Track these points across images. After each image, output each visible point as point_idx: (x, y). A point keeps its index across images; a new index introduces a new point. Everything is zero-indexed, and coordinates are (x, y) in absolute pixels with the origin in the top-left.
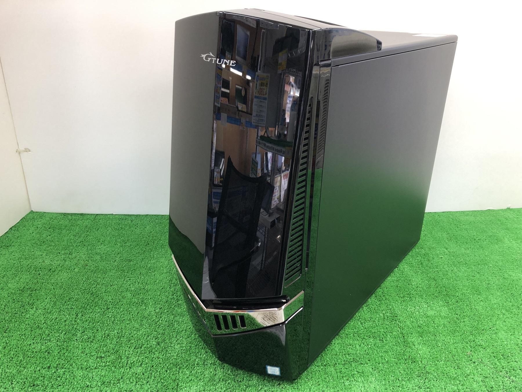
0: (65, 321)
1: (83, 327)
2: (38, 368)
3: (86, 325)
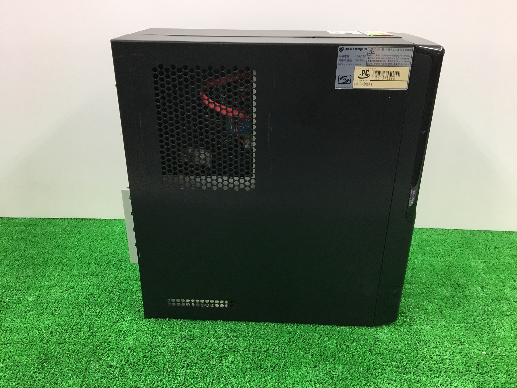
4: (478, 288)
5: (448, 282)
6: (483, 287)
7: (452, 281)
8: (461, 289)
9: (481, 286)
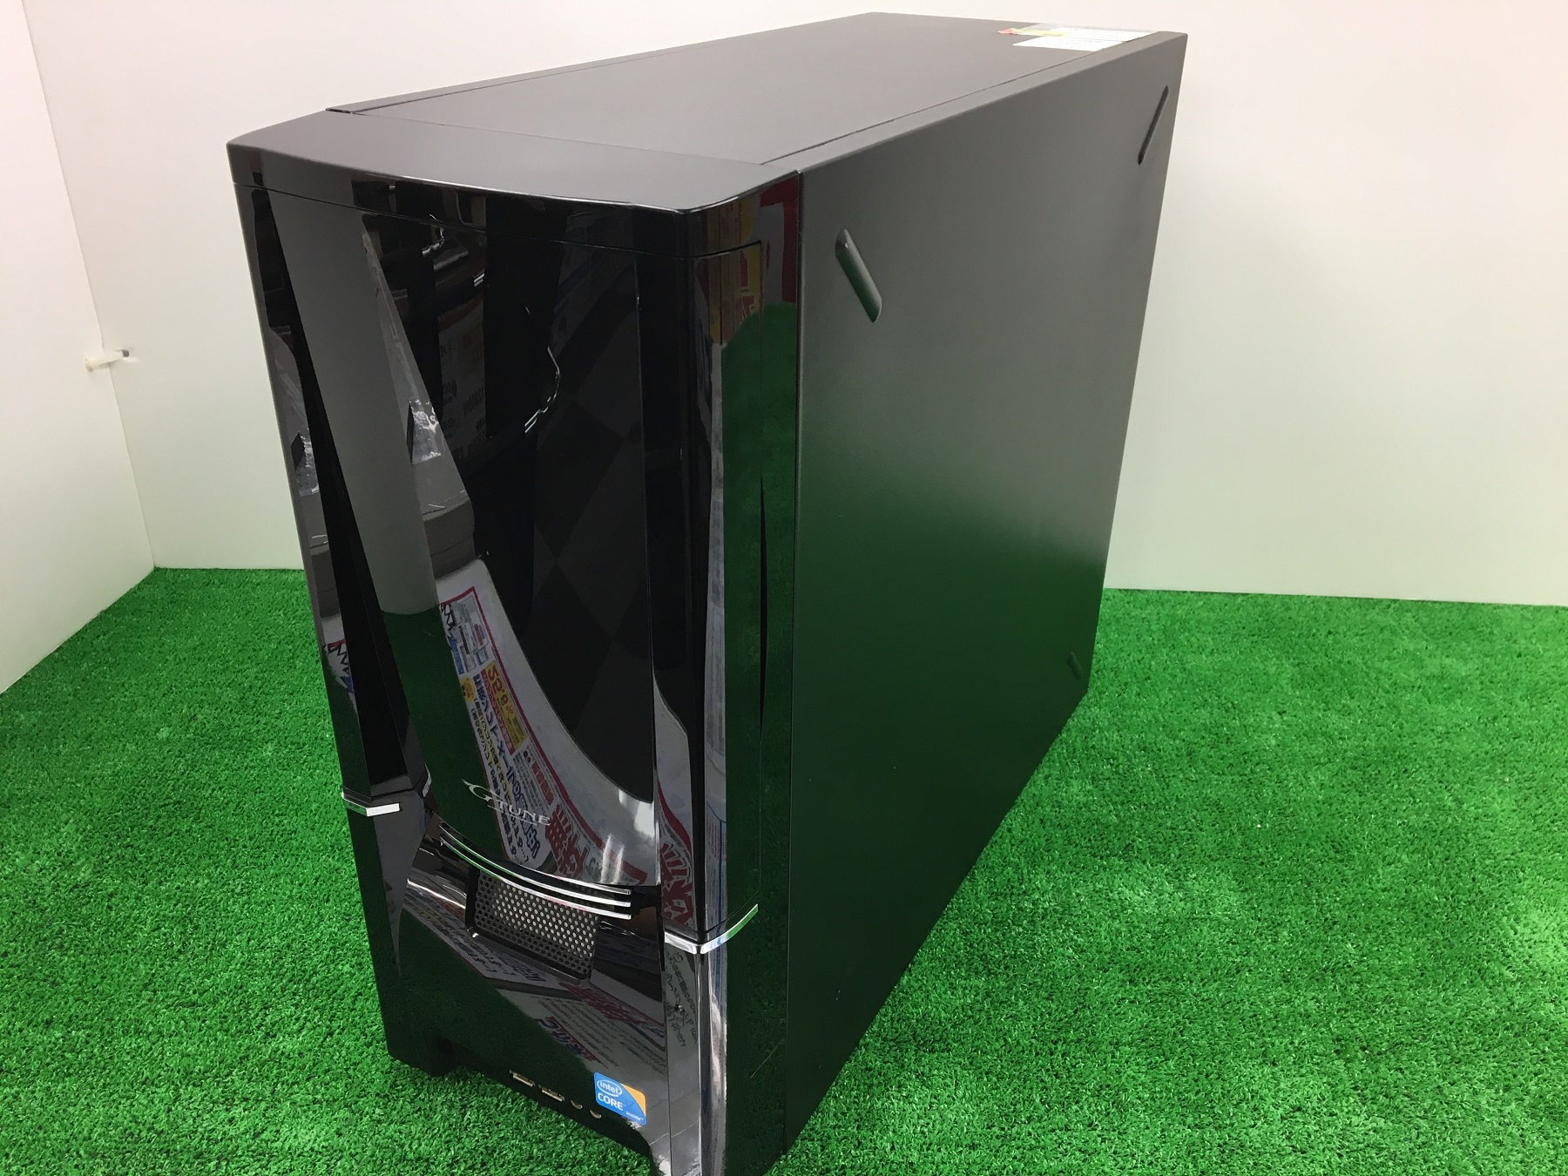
0: (111, 895)
1: (158, 914)
2: (18, 1025)
3: (167, 909)
4: (1274, 713)
5: (1214, 701)
6: (1284, 712)
7: (1223, 698)
8: (1237, 712)
9: (1279, 710)
